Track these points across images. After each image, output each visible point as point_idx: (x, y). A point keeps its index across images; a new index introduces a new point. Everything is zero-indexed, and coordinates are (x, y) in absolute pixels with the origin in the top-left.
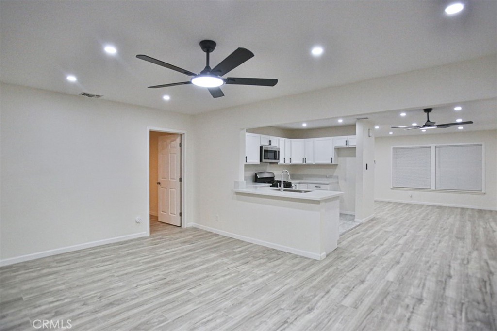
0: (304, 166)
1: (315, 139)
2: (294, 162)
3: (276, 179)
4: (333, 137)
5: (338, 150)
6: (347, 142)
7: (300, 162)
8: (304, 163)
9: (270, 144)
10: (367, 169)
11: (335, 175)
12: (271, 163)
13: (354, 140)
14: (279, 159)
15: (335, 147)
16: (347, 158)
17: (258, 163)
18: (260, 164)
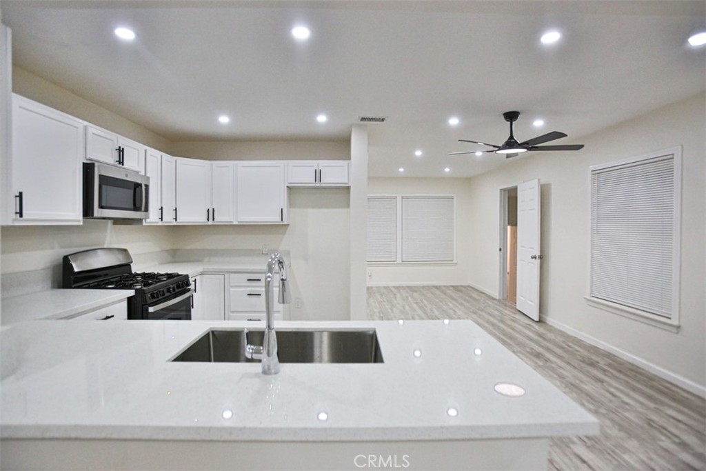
0: (211, 229)
1: (239, 163)
2: (185, 218)
3: (136, 269)
4: (285, 161)
5: (290, 191)
6: (318, 175)
7: (200, 218)
8: (210, 222)
9: (121, 162)
11: (283, 247)
12: (117, 221)
14: (147, 210)
15: (289, 183)
16: (311, 211)
17: (78, 221)
18: (81, 223)
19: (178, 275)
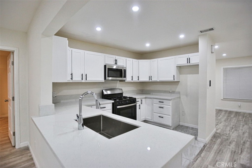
0: (151, 83)
1: (159, 59)
2: (141, 80)
4: (174, 56)
5: (180, 68)
6: (189, 60)
7: (146, 79)
8: (150, 81)
9: (116, 63)
10: (210, 86)
11: (177, 90)
13: (195, 58)
14: (125, 77)
15: (177, 65)
16: (188, 75)
17: (103, 81)
18: (104, 81)
19: (133, 98)
